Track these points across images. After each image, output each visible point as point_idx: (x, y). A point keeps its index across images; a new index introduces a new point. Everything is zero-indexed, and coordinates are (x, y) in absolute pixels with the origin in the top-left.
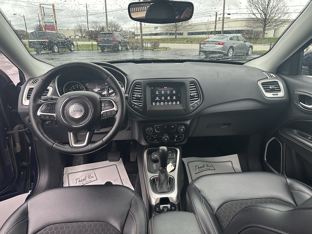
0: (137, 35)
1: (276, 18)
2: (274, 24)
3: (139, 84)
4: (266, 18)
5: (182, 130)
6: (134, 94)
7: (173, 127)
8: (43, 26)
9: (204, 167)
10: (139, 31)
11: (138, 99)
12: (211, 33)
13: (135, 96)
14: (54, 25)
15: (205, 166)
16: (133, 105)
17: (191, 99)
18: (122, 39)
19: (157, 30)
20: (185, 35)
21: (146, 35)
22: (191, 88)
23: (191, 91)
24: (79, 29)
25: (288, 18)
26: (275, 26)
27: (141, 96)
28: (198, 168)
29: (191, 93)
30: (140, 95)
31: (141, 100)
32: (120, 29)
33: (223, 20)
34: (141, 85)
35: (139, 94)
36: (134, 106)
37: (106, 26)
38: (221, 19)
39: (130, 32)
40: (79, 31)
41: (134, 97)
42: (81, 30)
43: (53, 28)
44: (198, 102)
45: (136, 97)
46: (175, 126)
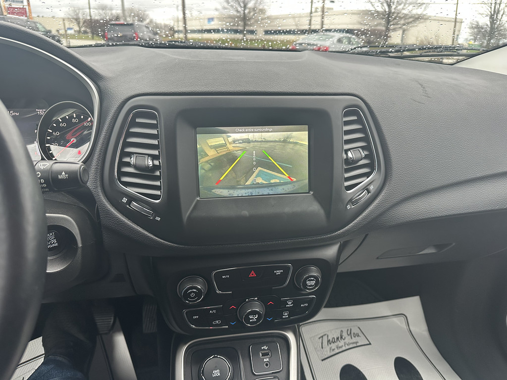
0: (178, 32)
1: (405, 12)
2: (402, 22)
3: (146, 112)
4: (390, 12)
5: (313, 283)
6: (130, 154)
7: (278, 272)
8: (5, 7)
9: (341, 338)
10: (181, 24)
11: (146, 173)
12: (303, 32)
13: (133, 160)
14: (24, 7)
15: (345, 334)
16: (125, 200)
17: (347, 171)
18: (152, 36)
19: (212, 23)
20: (260, 35)
21: (193, 31)
22: (347, 132)
23: (348, 142)
24: (75, 17)
25: (424, 13)
26: (404, 25)
27: (156, 163)
28: (329, 341)
29: (346, 151)
30: (154, 157)
31: (157, 178)
32: (148, 21)
33: (323, 11)
34: (153, 117)
35: (149, 155)
36: (129, 203)
37: (121, 15)
38: (320, 10)
39: (166, 26)
40: (74, 21)
41: (128, 164)
42: (77, 20)
43: (23, 12)
44: (370, 183)
45: (135, 167)
46: (286, 269)
